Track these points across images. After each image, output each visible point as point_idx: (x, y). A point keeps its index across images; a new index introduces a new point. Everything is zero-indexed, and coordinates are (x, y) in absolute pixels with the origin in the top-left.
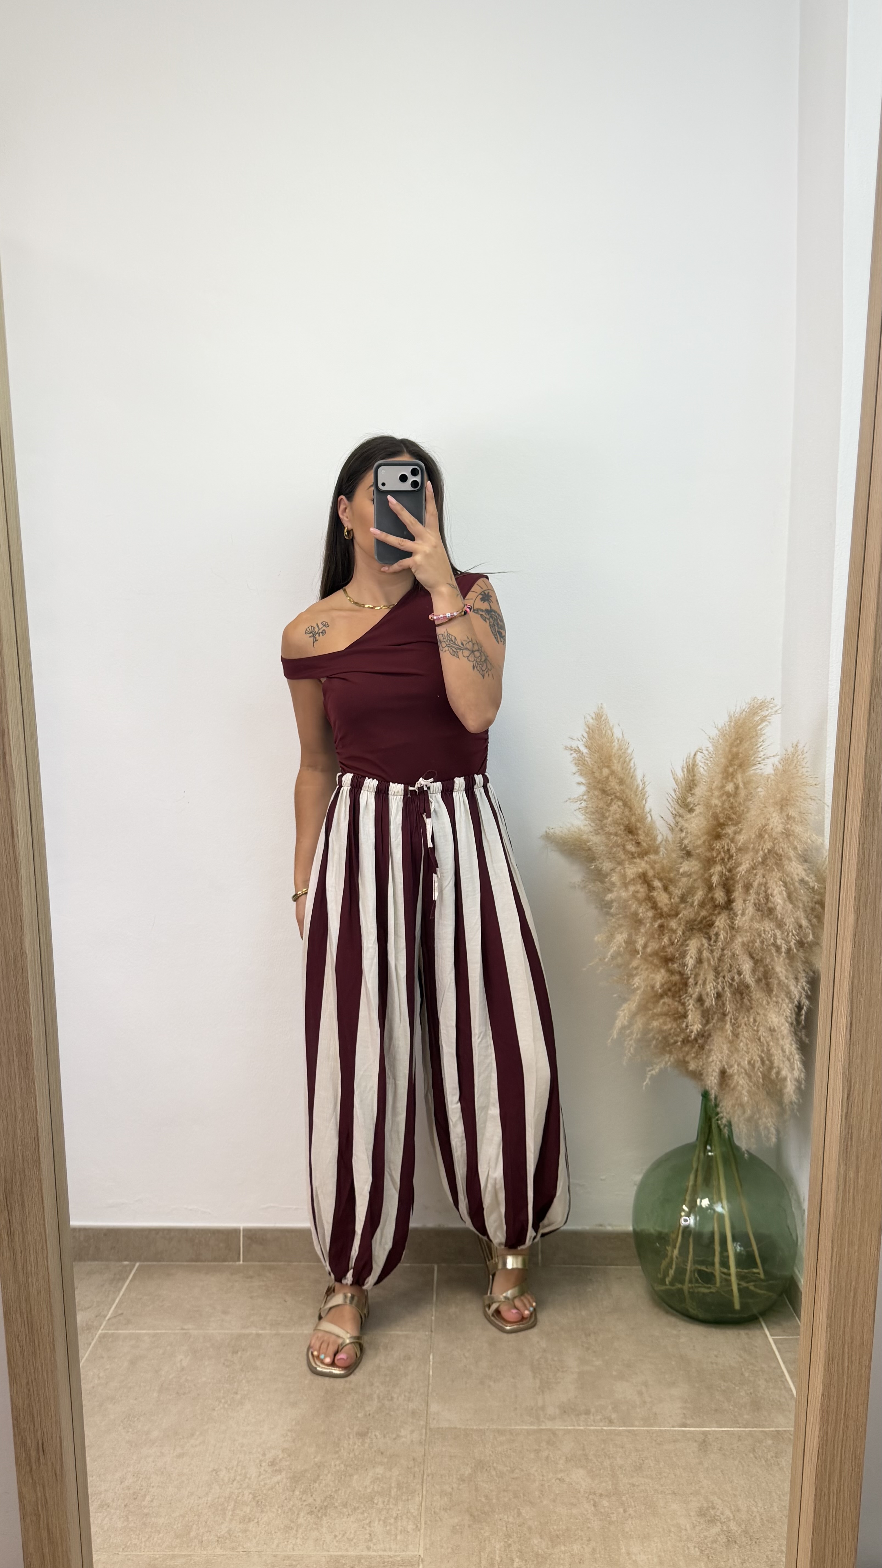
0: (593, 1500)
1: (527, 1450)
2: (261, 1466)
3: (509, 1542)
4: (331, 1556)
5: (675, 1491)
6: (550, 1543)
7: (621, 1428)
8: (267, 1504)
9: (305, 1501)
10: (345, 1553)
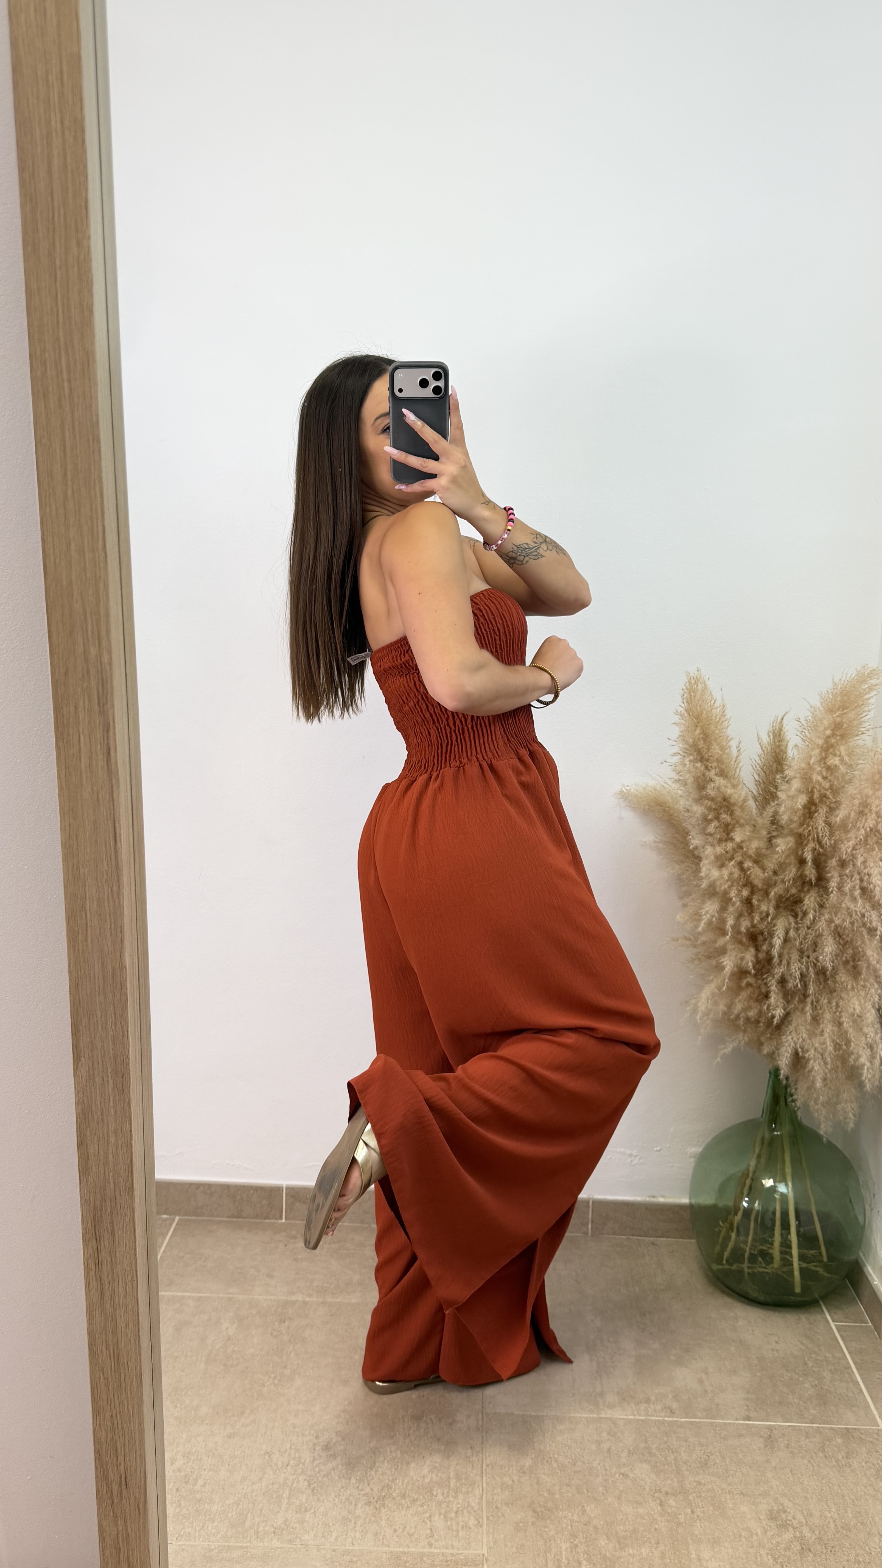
0: (659, 1498)
1: (588, 1441)
2: (314, 1449)
3: (576, 1542)
4: (392, 1552)
5: (744, 1491)
6: (617, 1546)
7: (684, 1420)
8: (323, 1492)
9: (362, 1490)
10: (405, 1549)
